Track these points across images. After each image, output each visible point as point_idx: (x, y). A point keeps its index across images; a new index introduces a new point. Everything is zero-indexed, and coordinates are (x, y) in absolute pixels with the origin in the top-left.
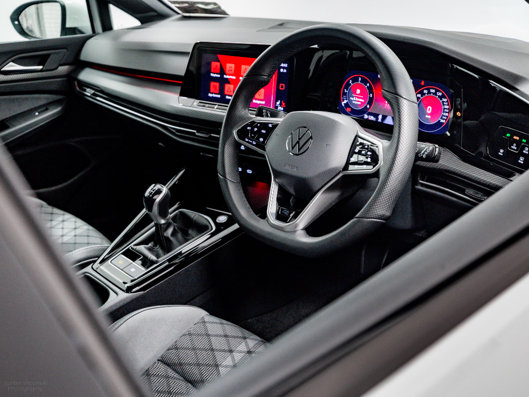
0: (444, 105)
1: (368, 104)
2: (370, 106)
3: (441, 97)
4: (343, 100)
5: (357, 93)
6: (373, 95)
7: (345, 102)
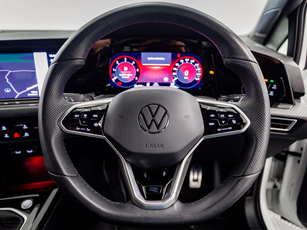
0: (197, 68)
1: (136, 77)
2: (138, 78)
3: (194, 64)
4: (113, 77)
5: (125, 70)
6: (139, 70)
7: (115, 78)
